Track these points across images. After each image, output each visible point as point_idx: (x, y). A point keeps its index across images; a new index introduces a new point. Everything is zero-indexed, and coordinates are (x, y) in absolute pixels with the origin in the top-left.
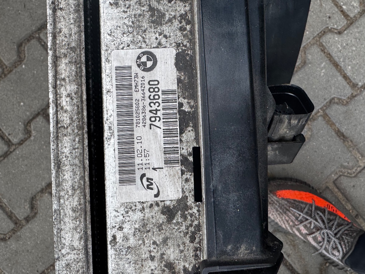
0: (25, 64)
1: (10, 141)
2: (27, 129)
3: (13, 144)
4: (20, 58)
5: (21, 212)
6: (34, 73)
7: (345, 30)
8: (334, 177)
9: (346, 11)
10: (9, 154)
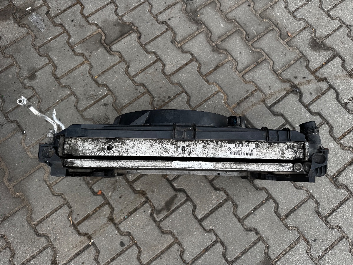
0: (174, 230)
1: (214, 241)
2: (209, 231)
3: (217, 240)
4: (170, 233)
5: (253, 237)
6: (179, 225)
7: (163, 63)
9: (153, 61)
10: (222, 242)
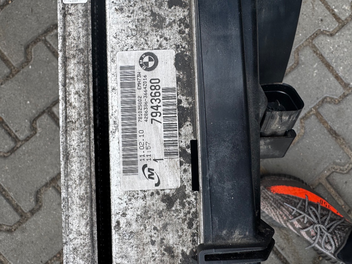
0: (32, 65)
1: (16, 137)
2: (33, 126)
3: (19, 141)
4: (27, 59)
5: (27, 205)
6: (40, 74)
7: (336, 33)
8: (327, 173)
9: (338, 14)
10: (16, 150)
